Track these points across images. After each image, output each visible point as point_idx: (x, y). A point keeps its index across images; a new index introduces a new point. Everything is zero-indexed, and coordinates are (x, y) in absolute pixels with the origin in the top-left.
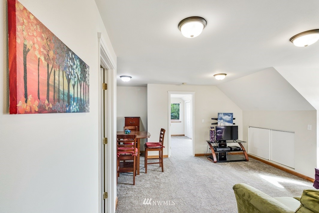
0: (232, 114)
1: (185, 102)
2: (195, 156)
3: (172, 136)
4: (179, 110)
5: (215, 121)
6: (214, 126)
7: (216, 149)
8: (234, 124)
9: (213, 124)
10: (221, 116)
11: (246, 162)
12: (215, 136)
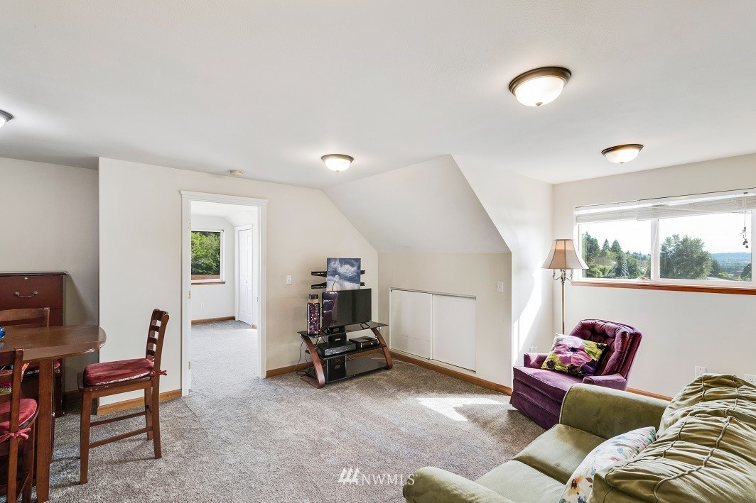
0: (358, 260)
1: (237, 229)
2: (267, 377)
3: (194, 323)
4: (218, 251)
5: (320, 280)
6: (319, 291)
7: (324, 352)
8: (363, 284)
9: (314, 287)
10: (335, 266)
11: (388, 372)
12: (321, 317)
